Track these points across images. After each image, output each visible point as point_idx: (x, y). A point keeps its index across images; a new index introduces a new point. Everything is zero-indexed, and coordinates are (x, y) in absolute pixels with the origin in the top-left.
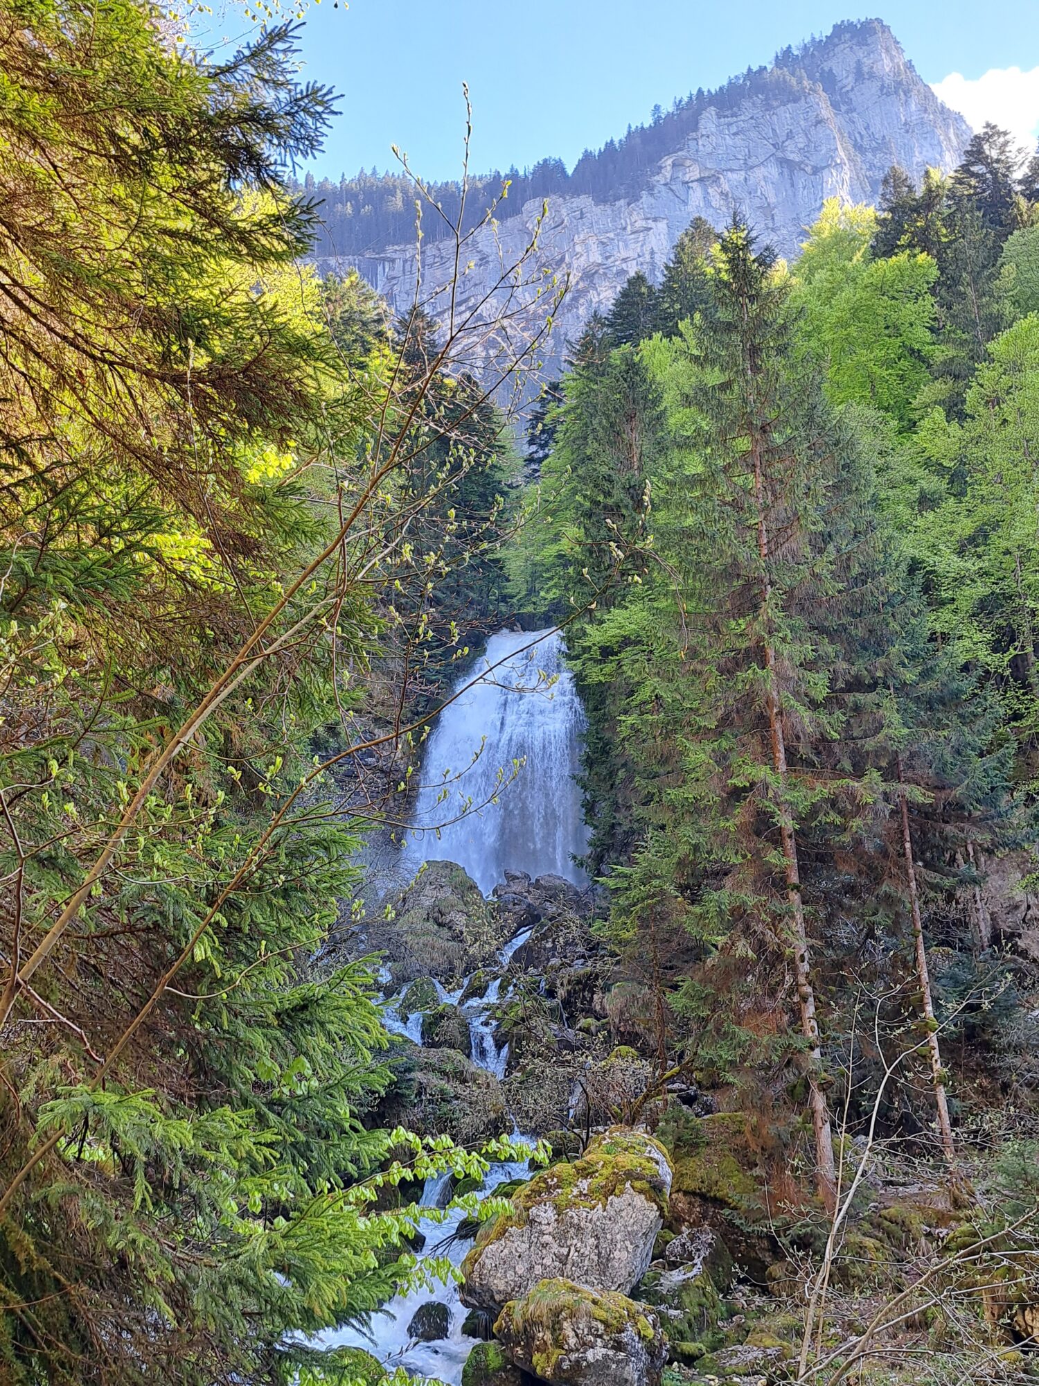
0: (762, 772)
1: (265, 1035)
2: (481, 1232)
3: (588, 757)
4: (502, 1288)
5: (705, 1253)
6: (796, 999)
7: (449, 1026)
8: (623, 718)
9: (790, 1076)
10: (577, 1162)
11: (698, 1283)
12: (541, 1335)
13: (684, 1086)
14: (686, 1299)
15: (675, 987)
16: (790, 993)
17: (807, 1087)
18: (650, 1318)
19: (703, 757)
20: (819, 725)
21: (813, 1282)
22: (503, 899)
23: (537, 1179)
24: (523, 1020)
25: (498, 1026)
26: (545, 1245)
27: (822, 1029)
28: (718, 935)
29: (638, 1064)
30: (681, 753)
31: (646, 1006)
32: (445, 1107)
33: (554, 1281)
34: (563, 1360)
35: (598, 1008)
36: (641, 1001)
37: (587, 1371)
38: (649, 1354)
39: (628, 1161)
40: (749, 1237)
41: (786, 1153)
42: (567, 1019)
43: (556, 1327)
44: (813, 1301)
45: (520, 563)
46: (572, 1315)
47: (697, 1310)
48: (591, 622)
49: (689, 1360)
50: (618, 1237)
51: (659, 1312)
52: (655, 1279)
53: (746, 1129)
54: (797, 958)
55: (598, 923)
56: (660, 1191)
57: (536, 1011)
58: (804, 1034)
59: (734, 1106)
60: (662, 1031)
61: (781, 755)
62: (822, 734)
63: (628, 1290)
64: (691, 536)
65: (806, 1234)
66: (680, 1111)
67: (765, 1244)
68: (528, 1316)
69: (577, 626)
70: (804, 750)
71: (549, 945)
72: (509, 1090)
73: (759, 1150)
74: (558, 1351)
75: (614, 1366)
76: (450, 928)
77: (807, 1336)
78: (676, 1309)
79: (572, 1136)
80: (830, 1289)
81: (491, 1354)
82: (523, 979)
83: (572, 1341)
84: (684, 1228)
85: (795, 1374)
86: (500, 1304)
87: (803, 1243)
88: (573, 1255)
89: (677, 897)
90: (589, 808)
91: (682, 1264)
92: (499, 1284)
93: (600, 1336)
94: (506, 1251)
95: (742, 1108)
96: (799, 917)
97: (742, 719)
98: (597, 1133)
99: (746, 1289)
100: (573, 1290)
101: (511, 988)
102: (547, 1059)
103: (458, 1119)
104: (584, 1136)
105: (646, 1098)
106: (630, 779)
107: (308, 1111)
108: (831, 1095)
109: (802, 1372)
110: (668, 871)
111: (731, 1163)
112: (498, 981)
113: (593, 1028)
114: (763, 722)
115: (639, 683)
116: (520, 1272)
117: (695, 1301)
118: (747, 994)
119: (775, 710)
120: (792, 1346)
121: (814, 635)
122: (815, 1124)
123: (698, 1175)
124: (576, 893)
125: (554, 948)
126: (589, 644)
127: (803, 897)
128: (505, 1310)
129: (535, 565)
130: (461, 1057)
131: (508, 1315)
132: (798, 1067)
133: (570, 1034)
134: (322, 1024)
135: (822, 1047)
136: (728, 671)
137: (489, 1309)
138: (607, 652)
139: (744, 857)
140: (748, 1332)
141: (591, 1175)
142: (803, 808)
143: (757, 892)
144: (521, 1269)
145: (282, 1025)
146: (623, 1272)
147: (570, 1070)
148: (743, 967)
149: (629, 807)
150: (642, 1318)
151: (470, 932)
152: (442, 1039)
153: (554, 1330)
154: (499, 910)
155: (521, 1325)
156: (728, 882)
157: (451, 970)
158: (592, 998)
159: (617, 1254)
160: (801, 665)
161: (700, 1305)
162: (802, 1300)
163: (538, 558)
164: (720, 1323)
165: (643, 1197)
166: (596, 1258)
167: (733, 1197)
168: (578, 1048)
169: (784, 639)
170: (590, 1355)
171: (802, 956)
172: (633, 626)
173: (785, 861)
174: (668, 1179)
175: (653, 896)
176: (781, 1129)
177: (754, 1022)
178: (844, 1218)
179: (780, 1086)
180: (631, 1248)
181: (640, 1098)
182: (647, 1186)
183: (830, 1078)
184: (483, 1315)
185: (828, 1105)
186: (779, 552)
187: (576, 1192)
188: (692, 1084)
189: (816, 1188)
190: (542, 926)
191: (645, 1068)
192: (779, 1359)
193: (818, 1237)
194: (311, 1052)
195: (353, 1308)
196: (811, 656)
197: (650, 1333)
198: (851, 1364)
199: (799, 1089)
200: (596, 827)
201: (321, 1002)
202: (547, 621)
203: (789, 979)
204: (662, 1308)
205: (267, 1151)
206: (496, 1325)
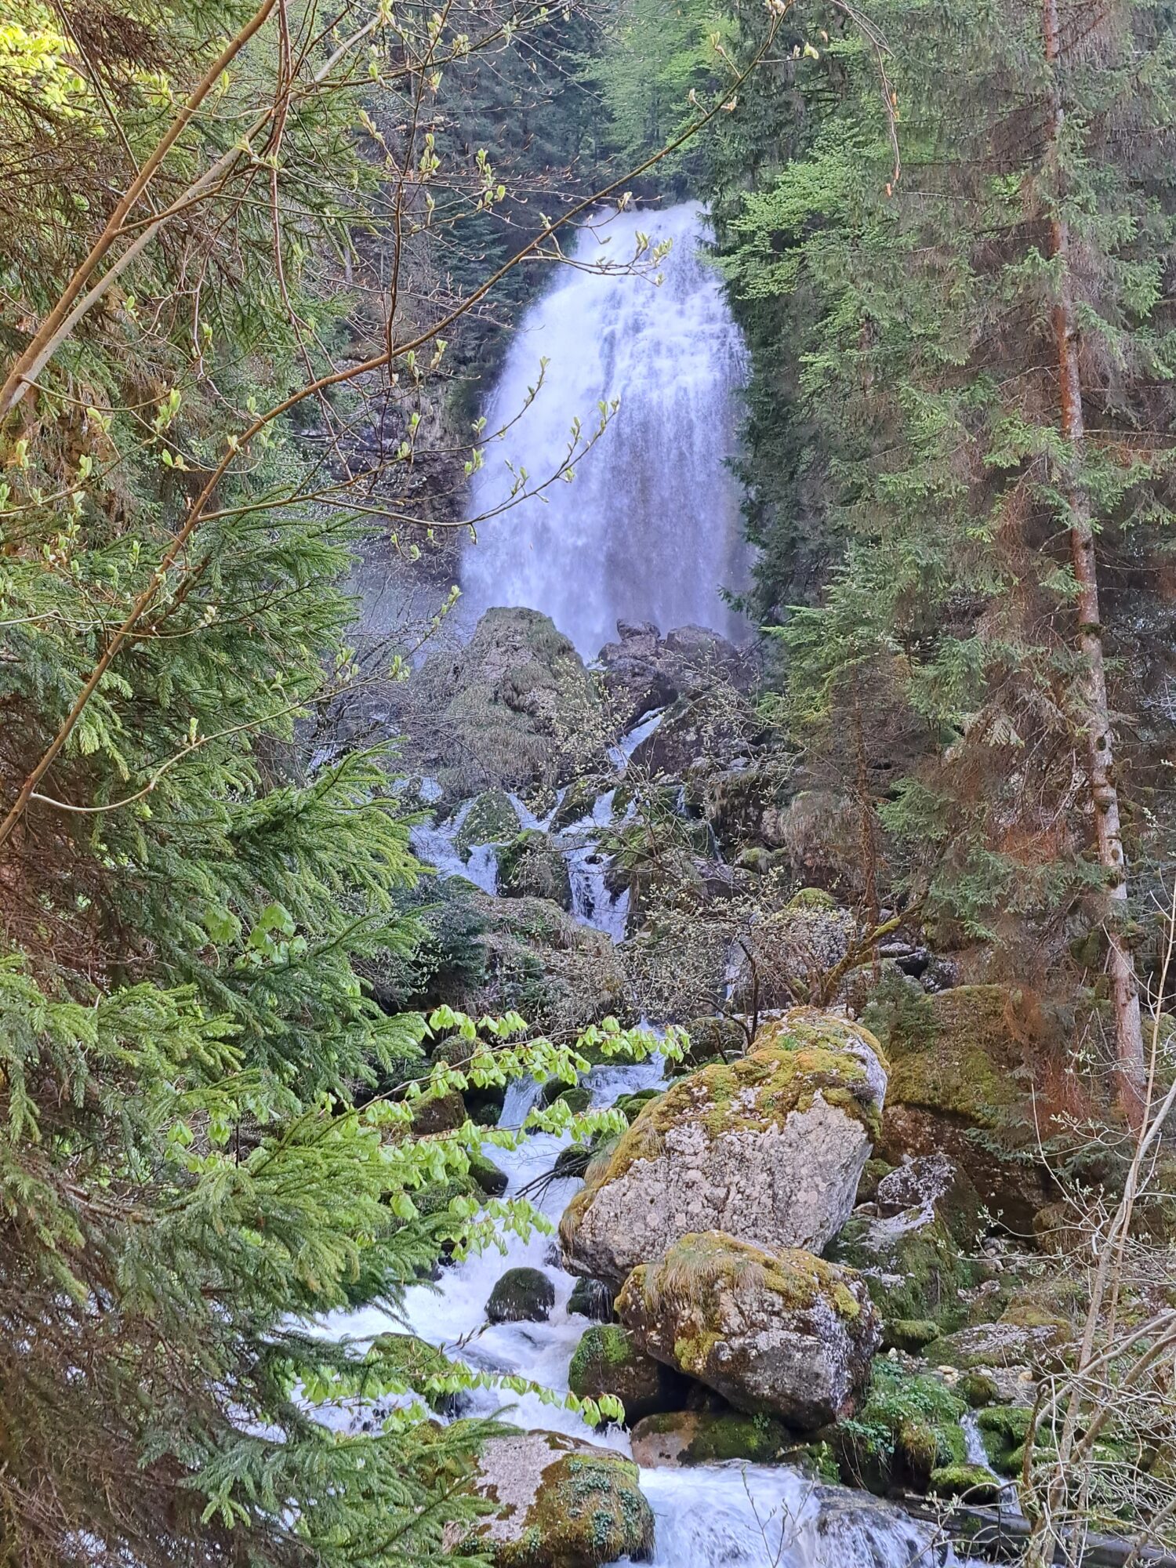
0: (1044, 438)
1: (216, 872)
2: (592, 1167)
3: (753, 427)
4: (626, 1247)
5: (939, 1192)
6: (1090, 808)
7: (536, 863)
8: (810, 358)
9: (1077, 927)
10: (738, 1063)
11: (929, 1236)
12: (686, 1313)
13: (906, 947)
14: (910, 1259)
15: (894, 796)
16: (1080, 799)
17: (1104, 944)
18: (855, 1286)
19: (944, 416)
20: (1140, 355)
21: (1105, 1232)
22: (616, 667)
23: (676, 1088)
24: (651, 852)
25: (613, 863)
26: (690, 1185)
27: (1131, 852)
28: (965, 709)
29: (833, 915)
30: (908, 414)
31: (847, 825)
32: (534, 985)
33: (705, 1236)
34: (721, 1348)
35: (770, 831)
36: (838, 820)
37: (758, 1363)
38: (852, 1337)
39: (818, 1059)
40: (1009, 1168)
41: (1068, 1043)
42: (722, 849)
43: (709, 1301)
44: (1104, 1258)
45: (631, 86)
46: (734, 1284)
47: (926, 1274)
48: (753, 188)
49: (913, 1345)
50: (804, 1171)
51: (868, 1279)
52: (862, 1230)
53: (1005, 1008)
54: (1094, 741)
55: (770, 698)
56: (868, 1103)
57: (673, 838)
58: (1100, 862)
59: (985, 974)
60: (872, 863)
61: (1075, 409)
62: (1144, 371)
63: (820, 1247)
64: (924, 24)
65: (1097, 1162)
66: (901, 984)
67: (1033, 1177)
68: (666, 1286)
69: (730, 196)
70: (1114, 400)
71: (691, 737)
72: (631, 959)
73: (1025, 1041)
74: (712, 1335)
75: (799, 1355)
76: (532, 714)
77: (1094, 1308)
78: (894, 1272)
79: (731, 1024)
80: (1132, 1241)
81: (613, 1341)
82: (647, 790)
83: (735, 1321)
84: (905, 1157)
85: (1074, 1363)
86: (624, 1271)
87: (1090, 1175)
88: (735, 1198)
89: (897, 653)
90: (754, 513)
91: (904, 1208)
92: (621, 1241)
93: (778, 1314)
94: (631, 1194)
95: (998, 979)
96: (1098, 678)
97: (1010, 348)
98: (769, 1019)
99: (1001, 1243)
100: (736, 1249)
101: (631, 805)
102: (688, 909)
103: (551, 1003)
104: (749, 1024)
105: (847, 965)
106: (821, 463)
107: (292, 987)
108: (1142, 955)
109: (1085, 1361)
110: (884, 612)
111: (980, 1059)
112: (612, 793)
113: (762, 863)
114: (1046, 353)
115: (838, 294)
116: (653, 1224)
117: (923, 1262)
118: (1009, 803)
119: (1068, 333)
120: (1072, 1324)
121: (1136, 197)
122: (1115, 998)
123: (929, 1078)
124: (735, 654)
125: (699, 741)
126: (751, 227)
127: (1104, 644)
128: (631, 1278)
129: (657, 90)
130: (555, 910)
131: (636, 1286)
132: (1090, 913)
133: (726, 872)
134: (308, 851)
135: (1131, 882)
136: (985, 266)
137: (606, 1278)
138: (782, 240)
139: (1008, 582)
140: (1006, 1304)
141: (759, 1081)
142: (1109, 497)
143: (1029, 640)
144: (655, 1219)
145: (242, 856)
146: (812, 1220)
147: (726, 926)
148: (1003, 760)
149: (820, 511)
150: (841, 1286)
151: (562, 719)
152: (524, 883)
153: (705, 1307)
154: (608, 683)
155: (656, 1299)
156: (982, 625)
157: (536, 778)
158: (760, 818)
159: (801, 1196)
160: (1113, 251)
161: (931, 1267)
162: (1088, 1256)
163: (662, 77)
164: (961, 1292)
165: (841, 1112)
166: (769, 1202)
167: (982, 1109)
168: (737, 893)
169: (1084, 207)
170: (763, 1341)
171: (1101, 740)
172: (826, 193)
173: (1076, 587)
174: (882, 1085)
175: (857, 654)
176: (1061, 1007)
177: (1020, 846)
178: (1156, 1136)
179: (1061, 943)
180: (823, 1186)
181: (837, 966)
182: (848, 1096)
183: (1140, 929)
184: (598, 1289)
185: (1137, 970)
186: (1078, 47)
187: (737, 1106)
188: (919, 944)
189: (1114, 1095)
190: (680, 707)
191: (846, 921)
192: (1051, 1342)
193: (1118, 1165)
194: (294, 896)
195: (375, 1280)
196: (1130, 234)
197: (854, 1307)
198: (1160, 1349)
199: (1092, 948)
200: (764, 546)
201: (304, 816)
202: (681, 191)
203: (1079, 778)
204: (873, 1271)
205: (226, 1050)
206: (617, 1300)
